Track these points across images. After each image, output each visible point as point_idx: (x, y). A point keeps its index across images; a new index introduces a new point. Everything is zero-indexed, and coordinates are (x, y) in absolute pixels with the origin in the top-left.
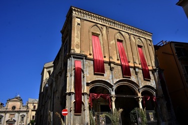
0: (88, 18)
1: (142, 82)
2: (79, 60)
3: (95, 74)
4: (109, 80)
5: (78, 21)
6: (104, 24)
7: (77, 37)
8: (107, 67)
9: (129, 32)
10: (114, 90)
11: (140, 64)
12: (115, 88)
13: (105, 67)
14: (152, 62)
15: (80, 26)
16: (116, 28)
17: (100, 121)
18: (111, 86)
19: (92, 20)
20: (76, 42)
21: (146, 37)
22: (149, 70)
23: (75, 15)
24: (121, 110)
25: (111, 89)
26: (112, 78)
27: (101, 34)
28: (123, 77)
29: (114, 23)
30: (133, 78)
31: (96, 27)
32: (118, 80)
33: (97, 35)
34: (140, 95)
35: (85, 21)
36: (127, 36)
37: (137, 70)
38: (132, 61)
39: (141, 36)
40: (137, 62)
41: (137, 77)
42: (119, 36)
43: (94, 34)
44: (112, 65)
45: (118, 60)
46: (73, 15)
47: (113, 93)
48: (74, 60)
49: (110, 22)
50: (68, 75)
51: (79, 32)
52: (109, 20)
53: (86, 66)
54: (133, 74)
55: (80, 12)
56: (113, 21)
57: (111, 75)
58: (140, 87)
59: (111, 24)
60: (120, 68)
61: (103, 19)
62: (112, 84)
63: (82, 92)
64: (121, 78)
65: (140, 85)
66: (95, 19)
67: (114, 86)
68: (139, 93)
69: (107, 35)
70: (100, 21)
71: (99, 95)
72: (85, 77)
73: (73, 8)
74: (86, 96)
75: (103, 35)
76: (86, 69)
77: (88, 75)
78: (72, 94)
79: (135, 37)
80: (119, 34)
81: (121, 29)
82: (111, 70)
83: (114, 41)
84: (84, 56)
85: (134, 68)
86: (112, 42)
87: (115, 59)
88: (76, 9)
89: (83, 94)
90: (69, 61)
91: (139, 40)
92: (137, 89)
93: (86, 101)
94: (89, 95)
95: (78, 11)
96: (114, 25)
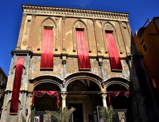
0: (40, 12)
1: (108, 74)
2: (23, 57)
3: (41, 70)
4: (60, 74)
5: (30, 17)
6: (59, 15)
7: (26, 34)
8: (57, 61)
9: (93, 18)
10: (66, 86)
11: (106, 53)
12: (66, 84)
13: (54, 61)
14: (127, 48)
15: (30, 23)
16: (75, 16)
18: (61, 82)
19: (45, 14)
20: (23, 39)
21: (119, 20)
22: (120, 59)
23: (26, 13)
24: (73, 109)
25: (61, 85)
26: (64, 74)
27: (55, 26)
28: (80, 70)
29: (73, 11)
30: (94, 71)
31: (49, 20)
32: (72, 74)
33: (51, 28)
34: (104, 90)
35: (37, 17)
36: (91, 22)
37: (100, 60)
38: (94, 50)
39: (111, 19)
40: (103, 51)
41: (101, 69)
42: (79, 25)
43: (46, 28)
44: (64, 58)
45: (74, 51)
46: (24, 13)
47: (64, 90)
48: (17, 57)
49: (67, 11)
50: (10, 73)
51: (28, 29)
52: (65, 9)
53: (32, 63)
54: (96, 65)
55: (32, 8)
56: (71, 10)
57: (62, 69)
58: (105, 81)
59: (69, 13)
60: (76, 60)
61: (58, 10)
62: (62, 79)
63: (21, 90)
64: (77, 71)
65: (104, 78)
66: (49, 12)
67: (65, 81)
68: (103, 88)
69: (62, 26)
70: (55, 12)
71: (45, 92)
72: (27, 74)
73: (24, 6)
74: (26, 94)
75: (58, 26)
76: (31, 65)
77: (33, 72)
78: (10, 93)
79: (101, 21)
80: (79, 22)
81: (82, 17)
82: (63, 64)
83: (71, 31)
84: (28, 52)
85: (97, 58)
86: (68, 33)
87: (70, 50)
88: (27, 7)
89: (22, 92)
90: (12, 60)
91: (108, 24)
92: (100, 83)
93: (25, 99)
94: (32, 93)
95: (29, 8)
96: (72, 13)
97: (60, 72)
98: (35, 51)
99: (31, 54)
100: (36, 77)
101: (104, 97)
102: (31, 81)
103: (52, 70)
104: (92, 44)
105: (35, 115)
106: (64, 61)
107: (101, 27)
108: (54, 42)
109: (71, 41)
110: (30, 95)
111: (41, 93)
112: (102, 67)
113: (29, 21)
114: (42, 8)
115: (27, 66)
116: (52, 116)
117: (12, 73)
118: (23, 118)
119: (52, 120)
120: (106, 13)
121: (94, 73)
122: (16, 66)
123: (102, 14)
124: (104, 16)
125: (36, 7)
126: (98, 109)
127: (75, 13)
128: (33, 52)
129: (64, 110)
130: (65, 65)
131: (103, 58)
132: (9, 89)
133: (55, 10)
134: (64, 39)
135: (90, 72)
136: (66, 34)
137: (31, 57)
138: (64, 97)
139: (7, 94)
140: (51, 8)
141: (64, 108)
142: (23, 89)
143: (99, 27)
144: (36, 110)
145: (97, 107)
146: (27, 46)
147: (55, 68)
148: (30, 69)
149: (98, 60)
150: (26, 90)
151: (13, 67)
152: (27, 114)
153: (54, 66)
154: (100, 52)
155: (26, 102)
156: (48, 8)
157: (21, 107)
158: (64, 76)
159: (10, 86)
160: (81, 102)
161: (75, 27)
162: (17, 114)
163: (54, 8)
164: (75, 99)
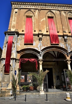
0: (23, 7)
1: (71, 47)
2: (12, 36)
5: (16, 10)
6: (36, 8)
7: (14, 21)
9: (60, 9)
10: (42, 55)
11: (69, 33)
12: (42, 54)
13: (34, 39)
15: (17, 14)
16: (47, 8)
17: (28, 79)
18: (39, 52)
19: (26, 8)
20: (12, 24)
24: (47, 71)
26: (40, 47)
27: (33, 16)
28: (51, 45)
29: (45, 5)
30: (62, 45)
31: (30, 11)
32: (46, 47)
33: (31, 17)
35: (21, 10)
36: (58, 12)
38: (61, 31)
40: (67, 31)
41: (66, 44)
42: (50, 14)
43: (27, 17)
44: (40, 36)
45: (47, 32)
46: (13, 7)
47: (41, 58)
48: (8, 36)
49: (41, 5)
50: (4, 47)
51: (16, 18)
52: (40, 4)
53: (18, 40)
54: (62, 41)
55: (18, 4)
56: (44, 4)
57: (39, 44)
58: (69, 52)
59: (43, 6)
60: (48, 37)
61: (36, 5)
62: (39, 51)
63: (11, 58)
64: (49, 45)
65: (69, 50)
66: (29, 6)
67: (41, 52)
68: (68, 57)
69: (38, 15)
70: (33, 6)
71: (28, 59)
72: (16, 47)
73: (12, 3)
74: (15, 60)
75: (35, 15)
76: (18, 42)
77: (19, 46)
78: (4, 60)
79: (65, 11)
80: (50, 12)
81: (52, 9)
82: (39, 40)
83: (45, 18)
84: (16, 32)
85: (63, 36)
86: (43, 20)
87: (44, 31)
88: (14, 3)
89: (12, 59)
90: (5, 38)
91: (70, 13)
92: (66, 53)
93: (14, 64)
94: (19, 60)
95: (16, 4)
96: (45, 7)
97: (38, 46)
98: (20, 32)
99: (18, 34)
100: (22, 49)
101: (69, 63)
102: (18, 52)
103: (32, 44)
104: (59, 27)
105: (22, 75)
106: (41, 38)
107: (65, 15)
108: (33, 26)
109: (44, 25)
110: (17, 61)
111: (25, 60)
112: (67, 42)
113: (16, 12)
114: (25, 3)
115: (15, 42)
116: (33, 76)
117: (5, 47)
118: (13, 76)
119: (33, 78)
120: (68, 5)
121: (61, 47)
122: (7, 42)
123: (66, 6)
124: (67, 8)
125: (20, 3)
126: (64, 71)
127: (47, 7)
128: (19, 33)
129: (41, 71)
130: (41, 41)
131: (67, 36)
132: (3, 57)
133: (33, 5)
134: (40, 24)
135: (58, 46)
136: (41, 20)
137: (18, 36)
138: (41, 63)
139: (2, 60)
140: (31, 4)
141: (41, 70)
142: (13, 57)
143: (64, 16)
144: (22, 72)
145: (64, 70)
146: (15, 29)
147: (34, 43)
148: (17, 44)
149: (64, 37)
150: (15, 58)
151: (6, 43)
152: (16, 74)
153: (34, 42)
154: (65, 32)
155: (15, 66)
156: (28, 4)
157: (12, 69)
158: (41, 48)
159: (4, 55)
160: (51, 67)
161: (47, 15)
162: (9, 74)
163: (33, 4)
164: (48, 65)
